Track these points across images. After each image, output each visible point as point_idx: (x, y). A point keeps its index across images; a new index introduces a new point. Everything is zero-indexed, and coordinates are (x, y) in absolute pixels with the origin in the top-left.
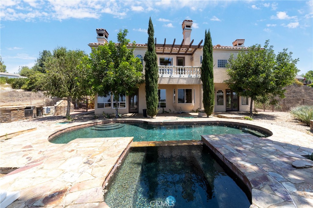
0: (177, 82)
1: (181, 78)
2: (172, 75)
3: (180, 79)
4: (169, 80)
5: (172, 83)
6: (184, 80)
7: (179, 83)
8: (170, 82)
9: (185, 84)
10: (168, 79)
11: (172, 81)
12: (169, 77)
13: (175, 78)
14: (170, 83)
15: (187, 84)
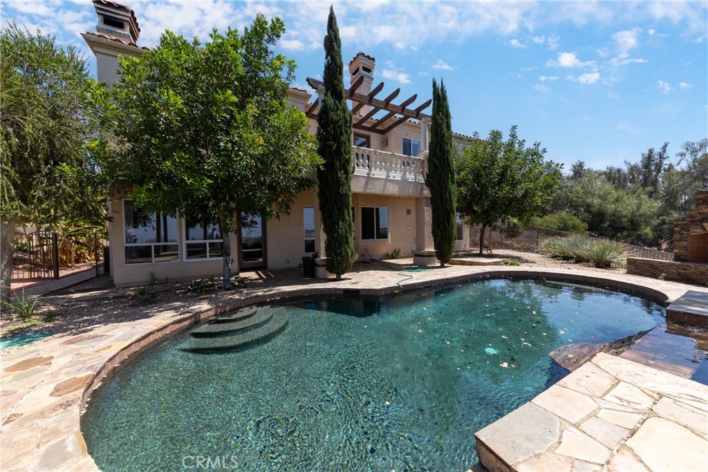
0: (381, 188)
1: (390, 181)
2: (373, 172)
3: (388, 183)
4: (367, 183)
5: (373, 191)
6: (395, 186)
7: (386, 192)
8: (368, 187)
9: (397, 194)
10: (365, 180)
11: (373, 185)
12: (366, 175)
13: (377, 179)
14: (368, 191)
15: (400, 194)
